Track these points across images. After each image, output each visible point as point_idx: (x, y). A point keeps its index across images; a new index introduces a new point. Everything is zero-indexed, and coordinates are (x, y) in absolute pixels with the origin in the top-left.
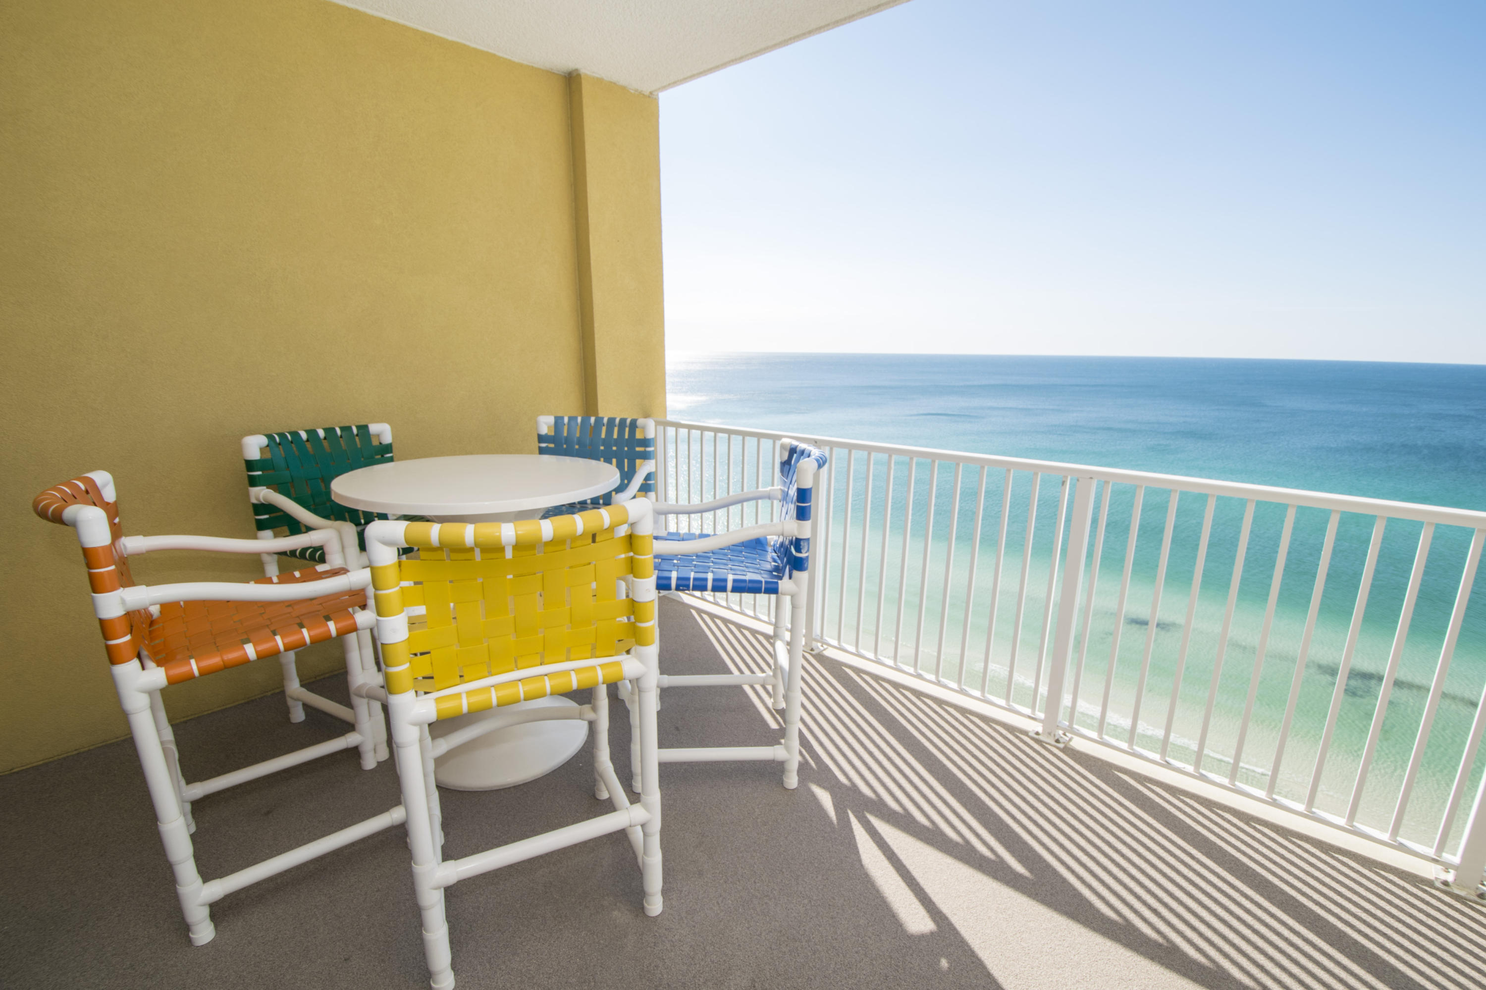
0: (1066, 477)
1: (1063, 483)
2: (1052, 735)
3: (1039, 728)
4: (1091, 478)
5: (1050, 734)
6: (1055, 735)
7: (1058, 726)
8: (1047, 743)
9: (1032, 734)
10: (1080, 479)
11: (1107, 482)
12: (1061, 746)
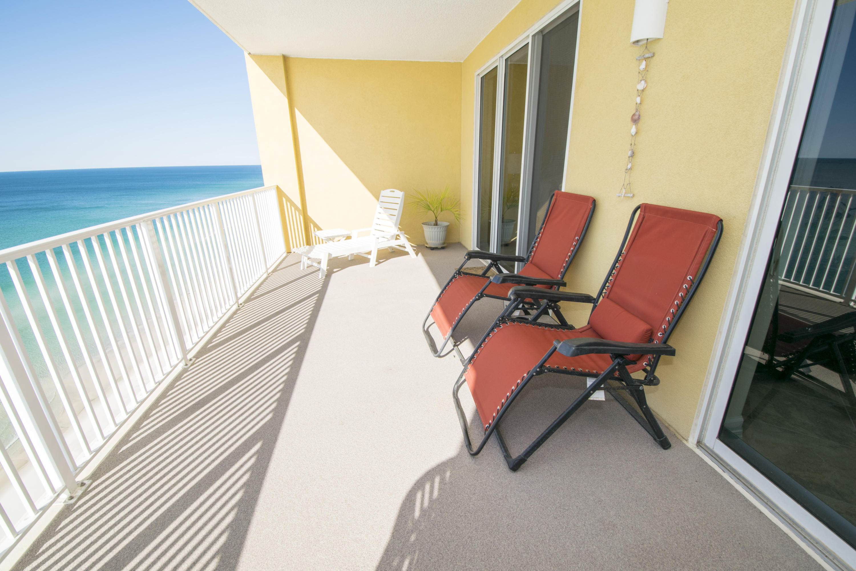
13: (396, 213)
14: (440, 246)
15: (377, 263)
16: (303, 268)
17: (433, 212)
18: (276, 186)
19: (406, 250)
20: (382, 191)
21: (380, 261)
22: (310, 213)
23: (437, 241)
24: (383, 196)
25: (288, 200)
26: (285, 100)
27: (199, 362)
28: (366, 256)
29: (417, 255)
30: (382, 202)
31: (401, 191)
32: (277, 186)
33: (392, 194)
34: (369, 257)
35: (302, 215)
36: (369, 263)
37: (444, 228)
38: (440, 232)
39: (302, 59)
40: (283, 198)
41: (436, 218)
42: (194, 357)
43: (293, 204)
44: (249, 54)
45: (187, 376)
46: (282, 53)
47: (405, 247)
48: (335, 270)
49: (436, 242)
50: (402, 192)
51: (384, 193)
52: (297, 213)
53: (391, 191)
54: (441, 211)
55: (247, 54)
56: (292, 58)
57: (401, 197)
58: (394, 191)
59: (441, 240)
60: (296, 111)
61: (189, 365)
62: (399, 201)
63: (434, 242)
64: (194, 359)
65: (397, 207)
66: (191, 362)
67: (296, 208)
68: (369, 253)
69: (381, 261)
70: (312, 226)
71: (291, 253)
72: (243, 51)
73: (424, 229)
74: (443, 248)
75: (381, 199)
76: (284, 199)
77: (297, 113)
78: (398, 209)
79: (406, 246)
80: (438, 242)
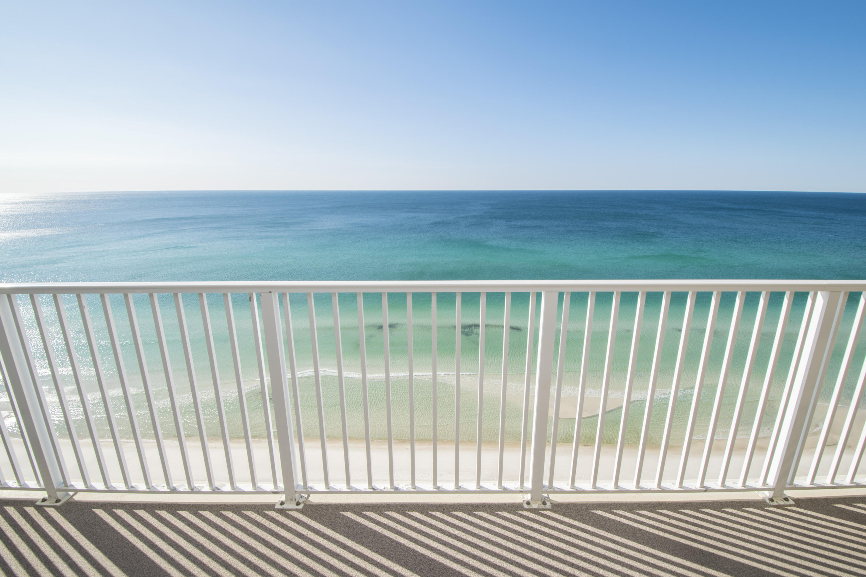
0: (252, 294)
1: (251, 299)
2: (293, 499)
3: (283, 498)
4: (270, 292)
5: (291, 500)
6: (295, 500)
7: (296, 492)
8: (290, 510)
9: (278, 507)
10: (262, 294)
11: (284, 294)
12: (301, 507)
27: (792, 511)
42: (794, 500)
45: (754, 514)
61: (775, 503)
64: (791, 502)
66: (782, 503)
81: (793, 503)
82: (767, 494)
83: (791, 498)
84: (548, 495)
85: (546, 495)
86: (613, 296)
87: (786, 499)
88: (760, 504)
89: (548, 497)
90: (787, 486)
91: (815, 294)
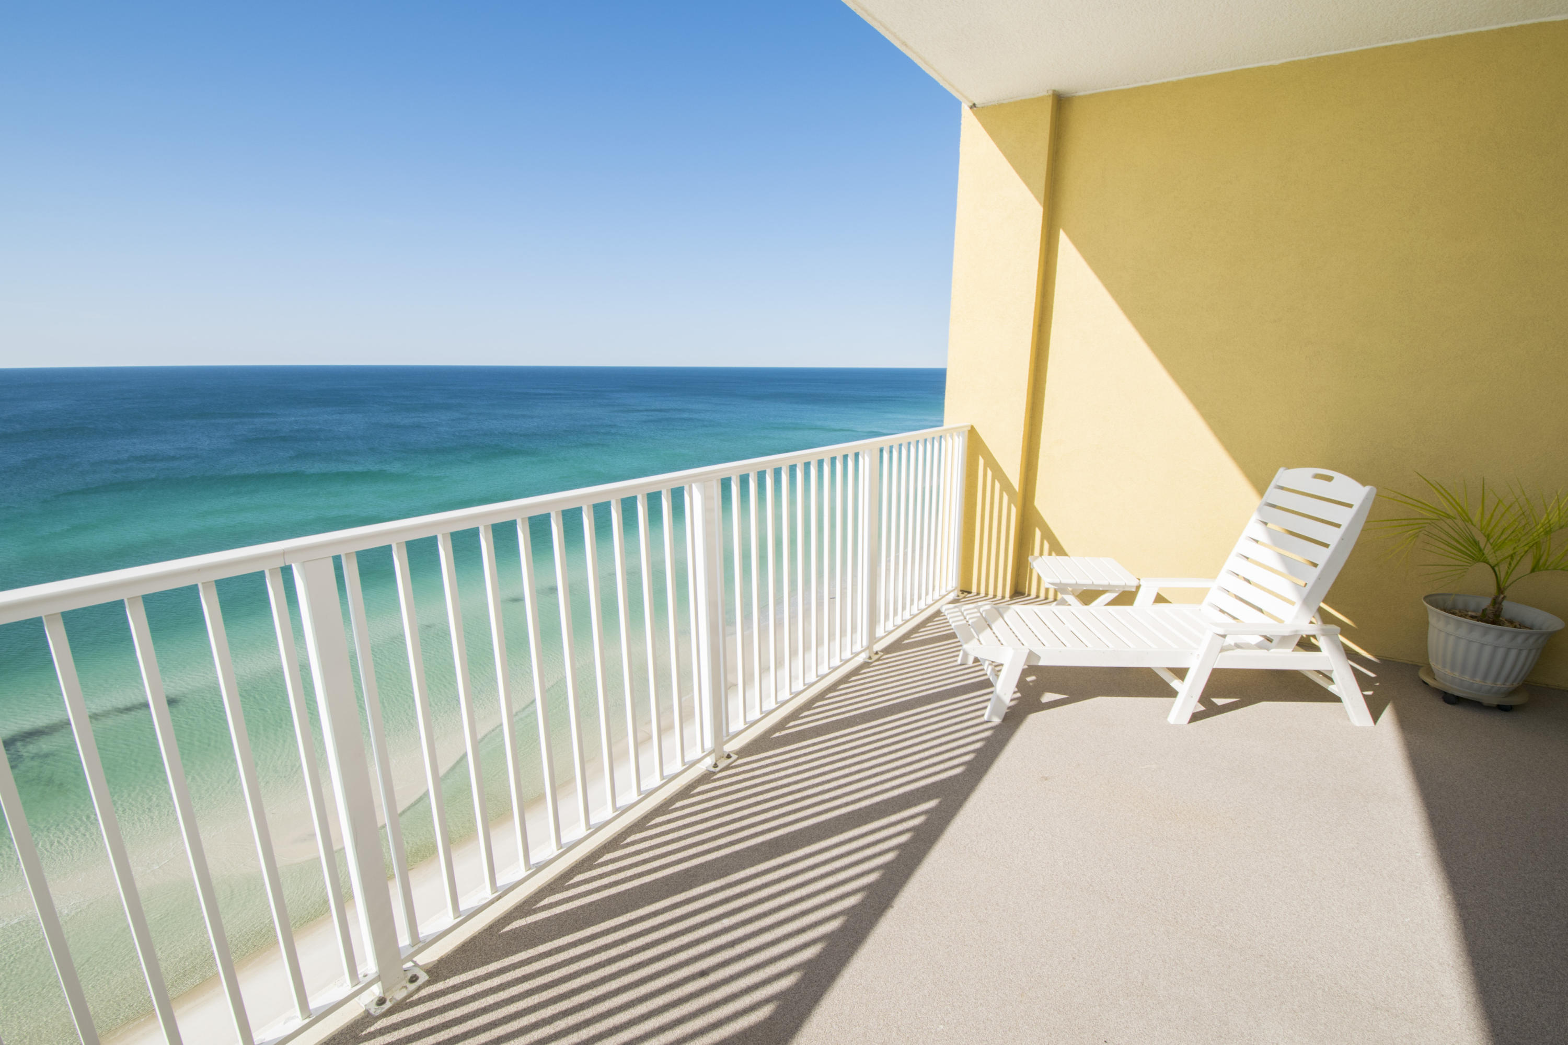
13: (1322, 556)
14: (1495, 702)
15: (1202, 708)
16: (962, 660)
17: (1493, 568)
18: (969, 428)
19: (1332, 688)
20: (1281, 470)
21: (1215, 700)
22: (1040, 503)
23: (1485, 678)
24: (1282, 488)
25: (992, 463)
26: (1035, 211)
28: (1167, 677)
29: (1375, 717)
30: (1274, 506)
31: (1364, 483)
32: (972, 427)
33: (1321, 488)
34: (1175, 684)
35: (1016, 506)
36: (1172, 699)
37: (1531, 641)
38: (1509, 649)
39: (1108, 93)
40: (980, 458)
41: (1500, 590)
43: (999, 474)
44: (971, 108)
46: (1053, 88)
47: (1331, 680)
48: (1048, 697)
49: (1478, 680)
50: (1367, 488)
51: (1285, 476)
52: (1005, 498)
53: (1317, 476)
54: (1533, 570)
55: (968, 108)
56: (1079, 97)
57: (1357, 504)
58: (1329, 479)
59: (1506, 681)
60: (1063, 237)
62: (1345, 517)
63: (1467, 678)
65: (1333, 536)
67: (1006, 486)
68: (1181, 673)
69: (1220, 702)
70: (1038, 534)
71: (969, 592)
72: (959, 104)
73: (1433, 620)
74: (1504, 709)
75: (1272, 494)
76: (981, 461)
77: (1064, 242)
78: (1333, 544)
79: (1334, 676)
80: (1489, 683)
81: (737, 756)
82: (709, 762)
83: (732, 752)
84: (414, 962)
85: (410, 964)
86: (437, 545)
87: (729, 757)
88: (706, 777)
89: (416, 965)
90: (725, 739)
91: (691, 487)
